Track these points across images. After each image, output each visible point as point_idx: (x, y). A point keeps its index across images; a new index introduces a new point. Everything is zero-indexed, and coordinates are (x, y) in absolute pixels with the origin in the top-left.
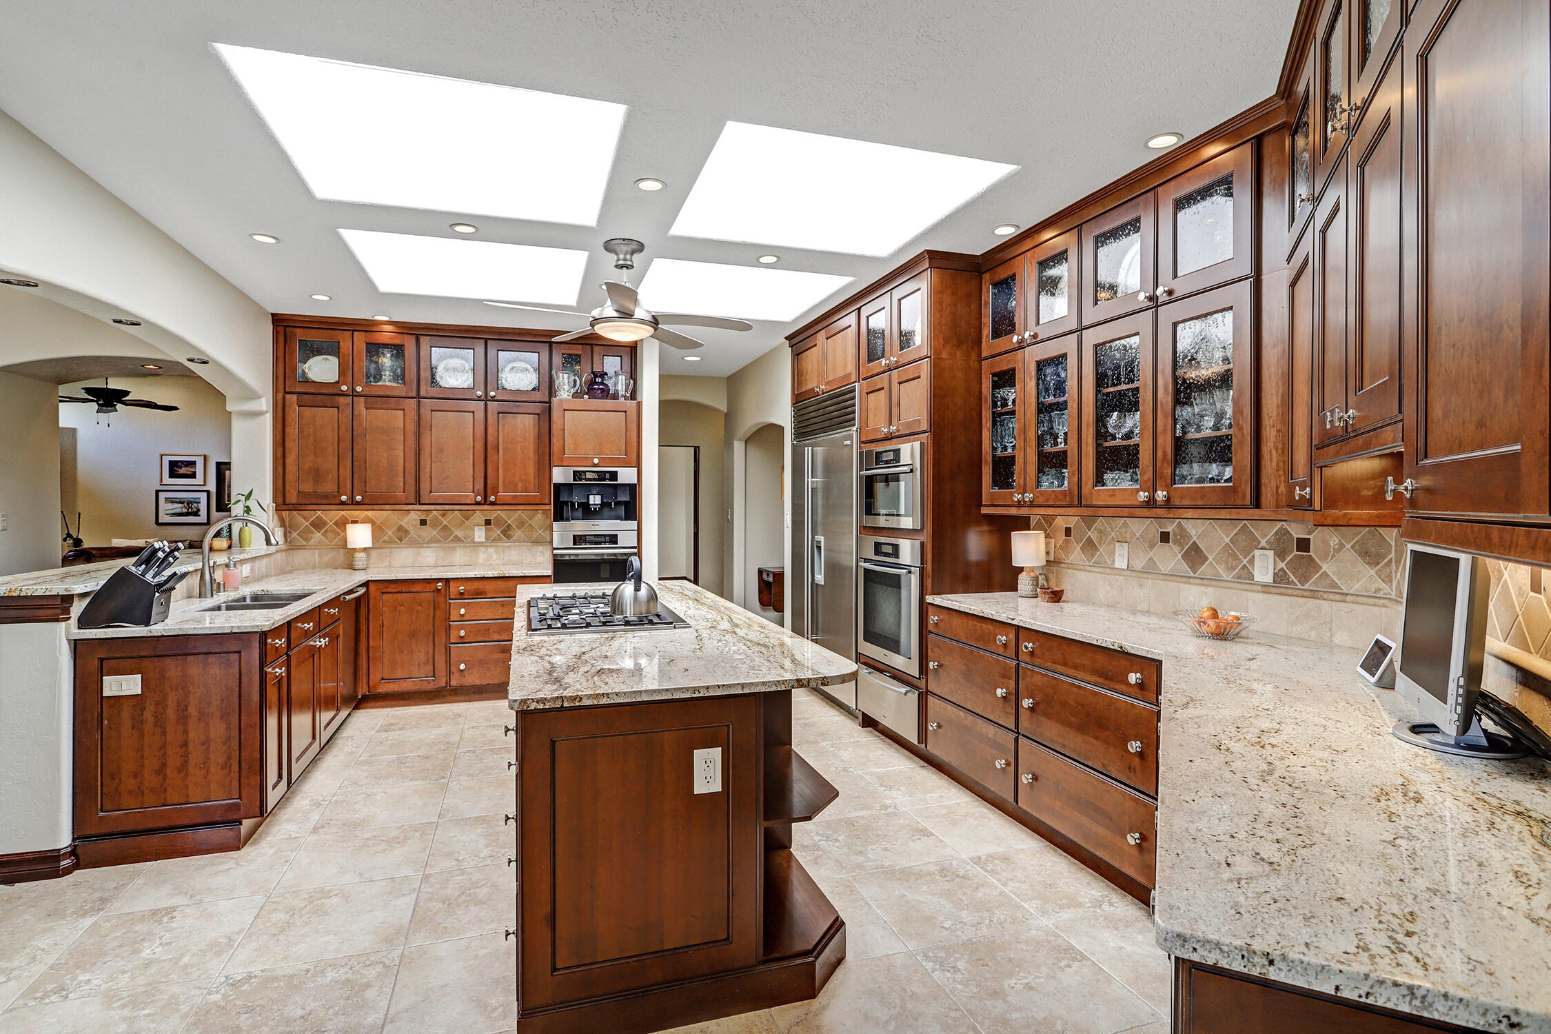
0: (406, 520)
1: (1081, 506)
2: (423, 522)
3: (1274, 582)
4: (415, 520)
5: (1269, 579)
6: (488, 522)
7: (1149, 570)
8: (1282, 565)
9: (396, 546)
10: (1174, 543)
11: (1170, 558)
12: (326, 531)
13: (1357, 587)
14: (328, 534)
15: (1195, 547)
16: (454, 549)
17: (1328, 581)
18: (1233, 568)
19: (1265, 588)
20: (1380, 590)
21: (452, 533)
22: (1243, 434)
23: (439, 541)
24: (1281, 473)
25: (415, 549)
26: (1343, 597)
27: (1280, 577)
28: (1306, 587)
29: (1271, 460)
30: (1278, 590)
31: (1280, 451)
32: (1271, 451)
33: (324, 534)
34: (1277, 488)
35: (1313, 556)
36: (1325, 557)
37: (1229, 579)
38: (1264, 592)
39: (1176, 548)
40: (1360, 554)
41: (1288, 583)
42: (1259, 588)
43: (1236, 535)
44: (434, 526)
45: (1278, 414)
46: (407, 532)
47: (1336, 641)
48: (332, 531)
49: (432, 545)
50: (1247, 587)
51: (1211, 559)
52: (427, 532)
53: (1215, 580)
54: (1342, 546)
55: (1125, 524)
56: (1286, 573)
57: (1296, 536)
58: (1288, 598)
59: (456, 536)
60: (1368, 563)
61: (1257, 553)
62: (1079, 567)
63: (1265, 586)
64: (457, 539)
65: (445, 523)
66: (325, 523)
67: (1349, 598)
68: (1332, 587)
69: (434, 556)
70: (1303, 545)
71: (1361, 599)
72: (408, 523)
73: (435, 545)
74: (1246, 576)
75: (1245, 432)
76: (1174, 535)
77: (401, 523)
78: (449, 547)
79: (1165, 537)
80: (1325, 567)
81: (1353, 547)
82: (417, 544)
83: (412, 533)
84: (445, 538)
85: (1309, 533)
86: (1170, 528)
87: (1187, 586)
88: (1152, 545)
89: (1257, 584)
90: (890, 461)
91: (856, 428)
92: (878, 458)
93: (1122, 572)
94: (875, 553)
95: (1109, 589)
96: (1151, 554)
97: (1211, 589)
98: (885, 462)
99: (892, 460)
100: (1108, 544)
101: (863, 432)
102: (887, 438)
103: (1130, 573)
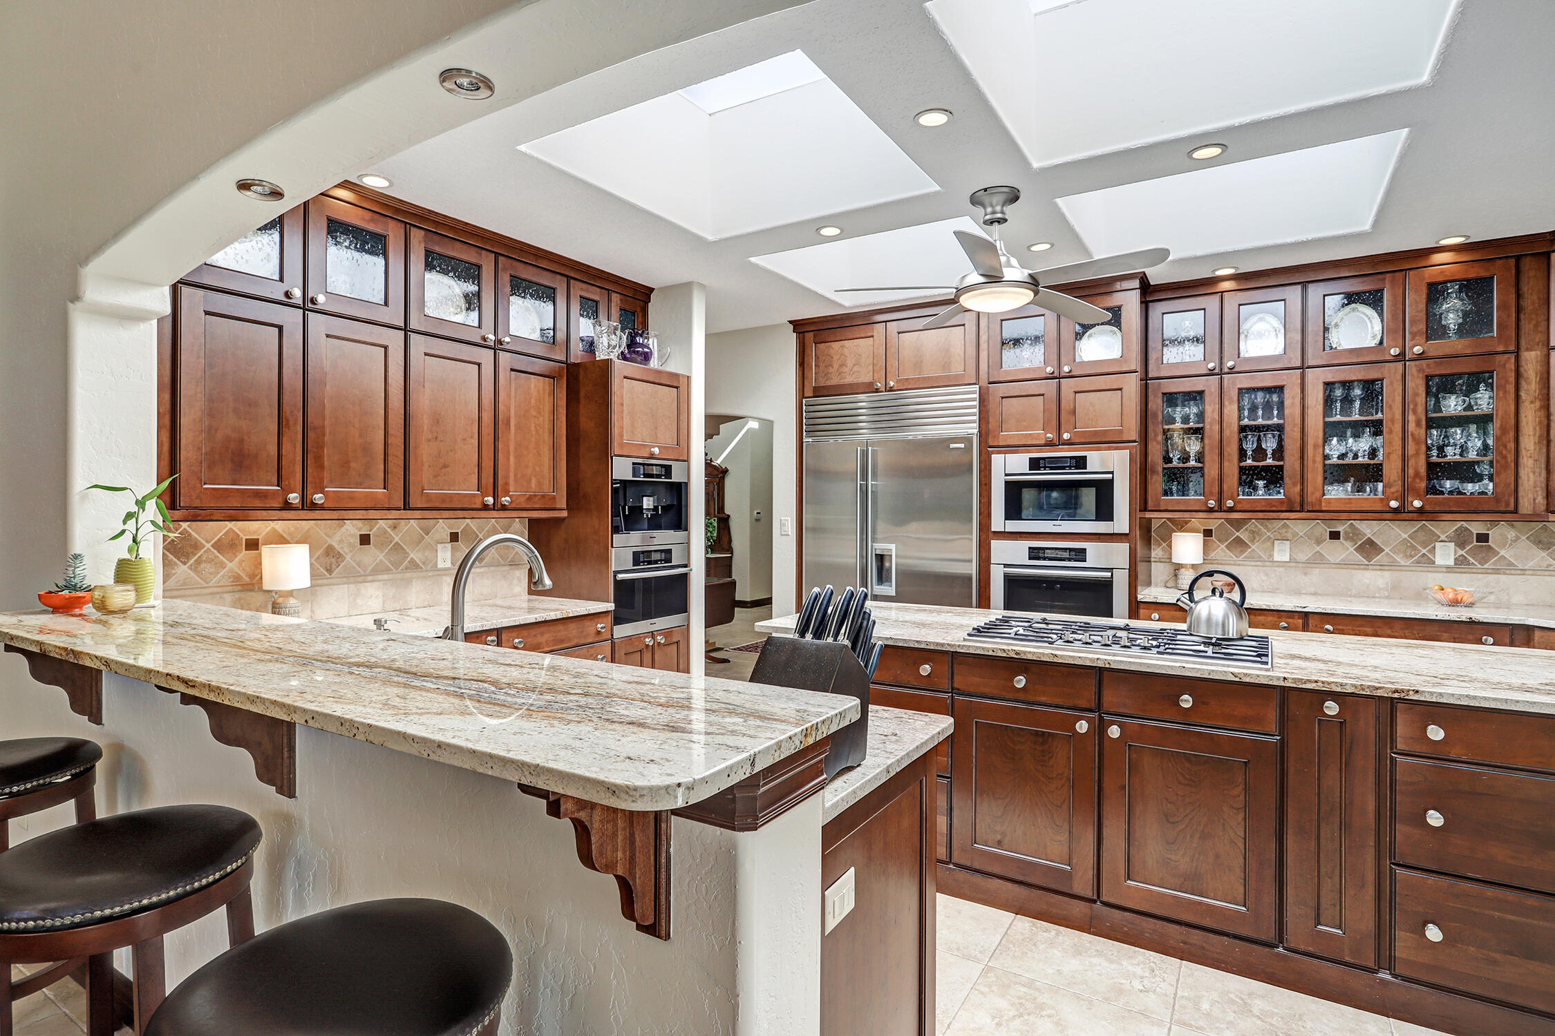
0: (337, 537)
1: (1221, 511)
2: (365, 540)
3: (1455, 564)
4: (352, 536)
5: (1451, 562)
6: (454, 537)
7: (1318, 560)
8: (1461, 552)
9: (325, 581)
10: (1346, 539)
11: (1344, 550)
12: (198, 562)
13: (1530, 564)
14: (203, 566)
15: (1370, 542)
16: (409, 582)
17: (1506, 562)
18: (1412, 556)
19: (1449, 569)
20: (1551, 565)
21: (406, 554)
22: (1507, 462)
23: (388, 570)
24: (1538, 489)
25: (352, 586)
26: (1522, 572)
27: (1460, 562)
28: (1485, 566)
29: (1528, 480)
30: (1458, 570)
31: (1537, 474)
32: (1528, 474)
33: (195, 568)
34: (1534, 500)
35: (1492, 545)
36: (1503, 546)
37: (1408, 564)
38: (1449, 572)
39: (1348, 544)
40: (1534, 543)
41: (1469, 564)
42: (1444, 570)
43: (1415, 532)
44: (381, 546)
45: (1535, 449)
46: (339, 556)
47: (1514, 600)
48: (210, 561)
49: (380, 577)
50: (1430, 569)
51: (1387, 550)
52: (372, 555)
53: (1392, 566)
54: (1517, 538)
55: (1285, 526)
56: (1466, 558)
57: (1475, 532)
58: (1468, 575)
59: (412, 561)
60: (1542, 549)
61: (1438, 545)
62: (1224, 562)
63: (1448, 567)
64: (414, 566)
65: (397, 539)
66: (196, 546)
67: (1528, 572)
68: (1509, 565)
69: (381, 595)
70: (1483, 538)
71: (1539, 573)
72: (341, 541)
73: (385, 577)
74: (1427, 561)
75: (1509, 460)
76: (1346, 533)
77: (330, 541)
78: (402, 580)
79: (1335, 536)
80: (1502, 553)
81: (1527, 538)
82: (357, 576)
83: (348, 558)
84: (397, 565)
85: (1488, 530)
86: (1341, 528)
87: (1361, 572)
88: (1319, 542)
89: (1440, 567)
90: (1064, 468)
91: (976, 431)
92: (1035, 464)
93: (1284, 564)
94: (1030, 558)
95: (1264, 578)
96: (1318, 549)
97: (1387, 574)
98: (1051, 468)
99: (1067, 467)
100: (1264, 542)
101: (994, 437)
102: (1050, 444)
103: (1292, 564)
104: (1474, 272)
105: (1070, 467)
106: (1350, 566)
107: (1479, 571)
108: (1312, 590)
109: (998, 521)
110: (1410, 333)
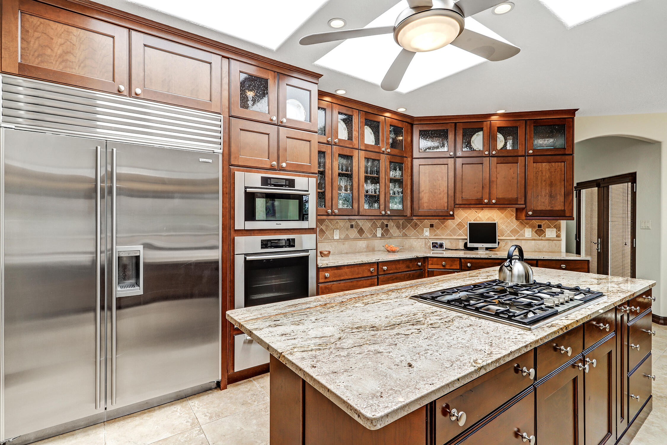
5: (380, 235)
7: (347, 238)
8: (383, 232)
10: (355, 228)
11: (354, 233)
13: (396, 235)
15: (361, 229)
17: (391, 234)
18: (371, 234)
27: (382, 235)
28: (388, 236)
35: (389, 228)
36: (391, 228)
37: (370, 237)
39: (355, 230)
40: (397, 227)
41: (384, 236)
42: (380, 238)
43: (372, 224)
50: (376, 238)
51: (365, 232)
53: (367, 238)
54: (394, 225)
55: (337, 222)
57: (385, 224)
58: (383, 240)
61: (377, 229)
68: (392, 236)
70: (387, 226)
74: (375, 236)
76: (355, 225)
79: (352, 226)
80: (391, 231)
85: (388, 223)
86: (354, 223)
87: (359, 241)
88: (347, 230)
89: (378, 237)
90: (282, 186)
91: (221, 151)
92: (265, 181)
93: (337, 241)
94: (262, 248)
95: (331, 248)
96: (347, 232)
97: (365, 241)
98: (275, 185)
99: (284, 185)
100: (330, 230)
101: (236, 158)
102: (272, 169)
103: (340, 240)
104: (400, 125)
105: (286, 186)
106: (357, 240)
107: (386, 238)
108: (345, 251)
109: (240, 223)
110: (386, 143)
